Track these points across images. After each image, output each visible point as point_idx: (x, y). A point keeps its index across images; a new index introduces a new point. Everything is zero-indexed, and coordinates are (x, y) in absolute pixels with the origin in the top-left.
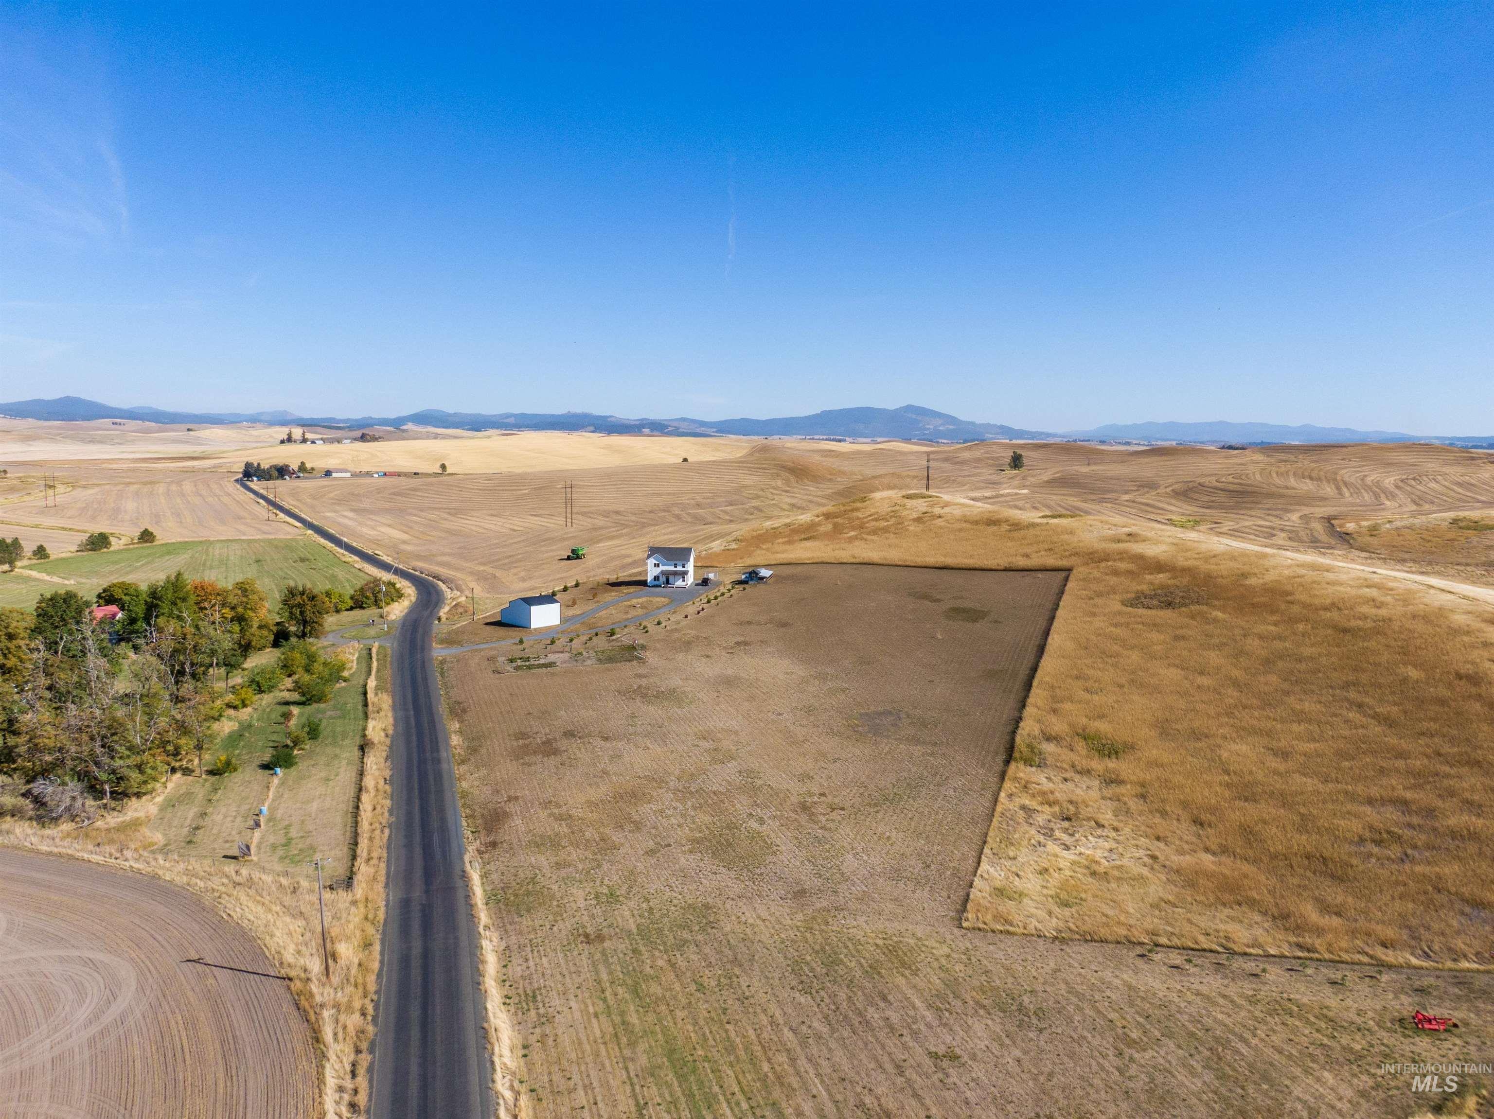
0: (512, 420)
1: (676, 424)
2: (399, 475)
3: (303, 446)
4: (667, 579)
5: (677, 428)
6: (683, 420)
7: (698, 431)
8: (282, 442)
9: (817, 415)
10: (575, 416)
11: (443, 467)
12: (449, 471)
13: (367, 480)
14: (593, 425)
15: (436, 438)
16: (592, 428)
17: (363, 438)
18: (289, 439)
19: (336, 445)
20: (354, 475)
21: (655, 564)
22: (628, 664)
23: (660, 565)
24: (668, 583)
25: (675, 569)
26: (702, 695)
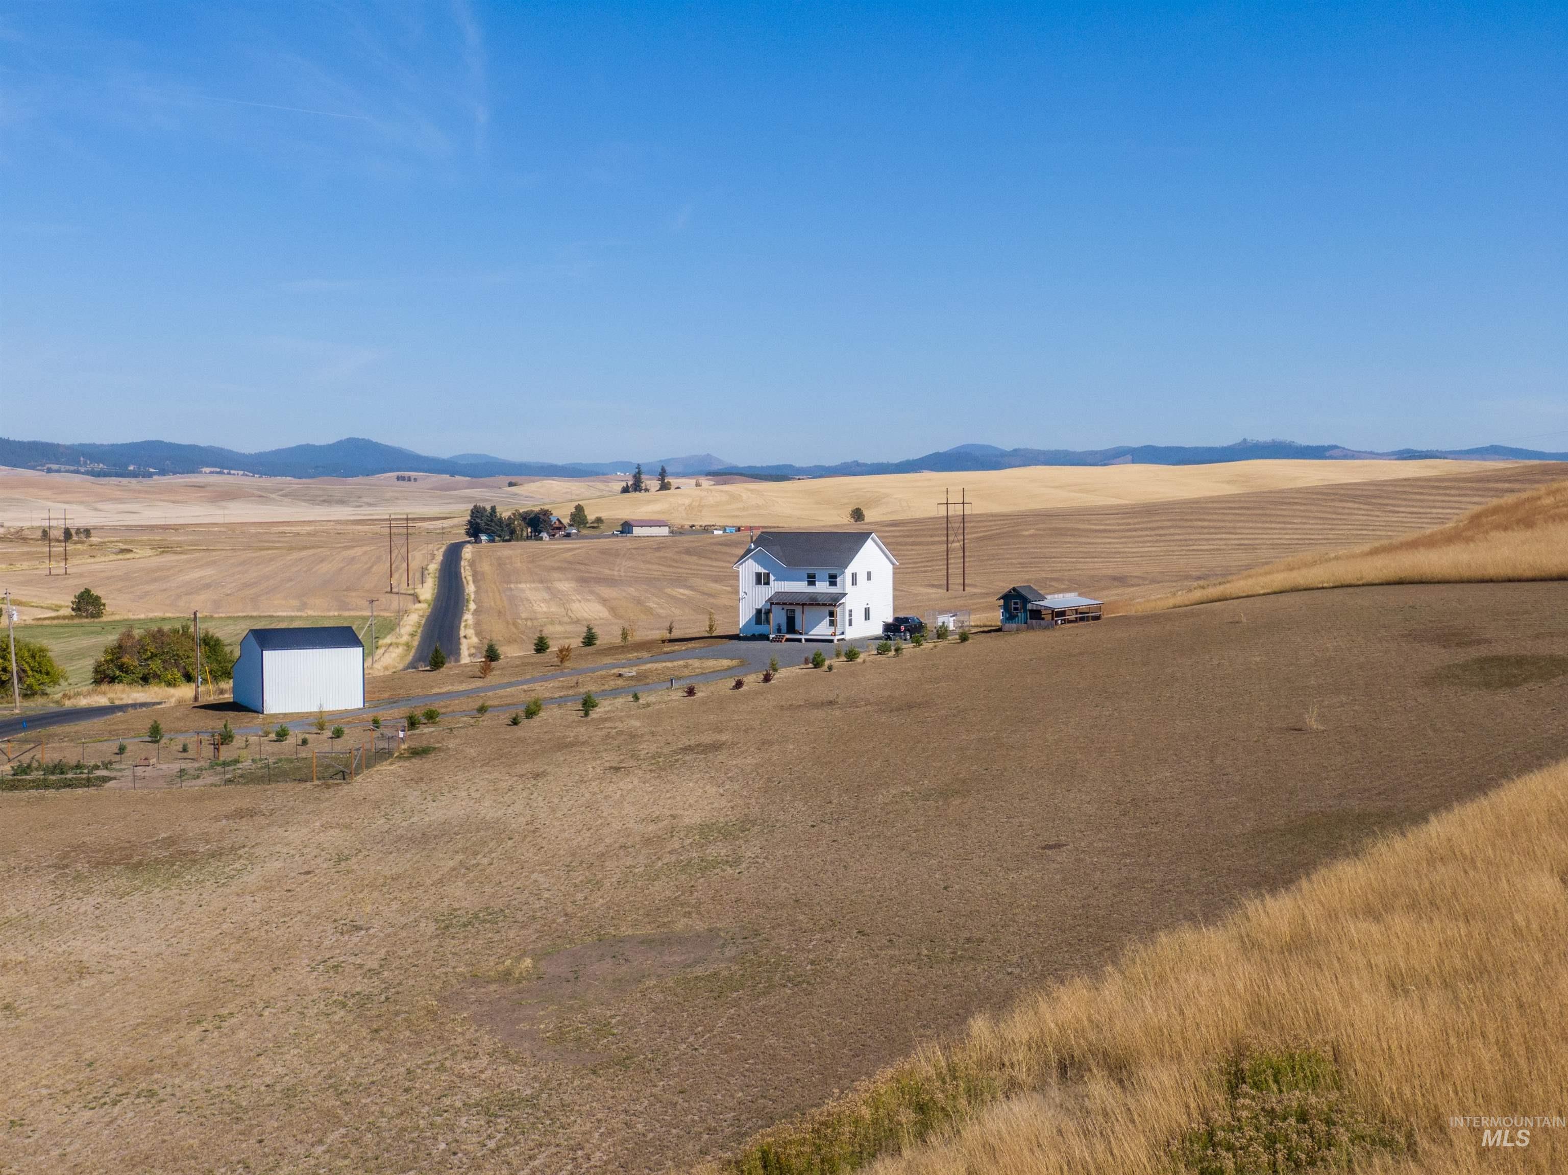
3: (662, 493)
8: (625, 490)
11: (858, 515)
13: (702, 537)
18: (637, 488)
20: (678, 531)
21: (758, 575)
22: (289, 785)
23: (772, 578)
24: (791, 628)
25: (811, 589)
26: (274, 866)
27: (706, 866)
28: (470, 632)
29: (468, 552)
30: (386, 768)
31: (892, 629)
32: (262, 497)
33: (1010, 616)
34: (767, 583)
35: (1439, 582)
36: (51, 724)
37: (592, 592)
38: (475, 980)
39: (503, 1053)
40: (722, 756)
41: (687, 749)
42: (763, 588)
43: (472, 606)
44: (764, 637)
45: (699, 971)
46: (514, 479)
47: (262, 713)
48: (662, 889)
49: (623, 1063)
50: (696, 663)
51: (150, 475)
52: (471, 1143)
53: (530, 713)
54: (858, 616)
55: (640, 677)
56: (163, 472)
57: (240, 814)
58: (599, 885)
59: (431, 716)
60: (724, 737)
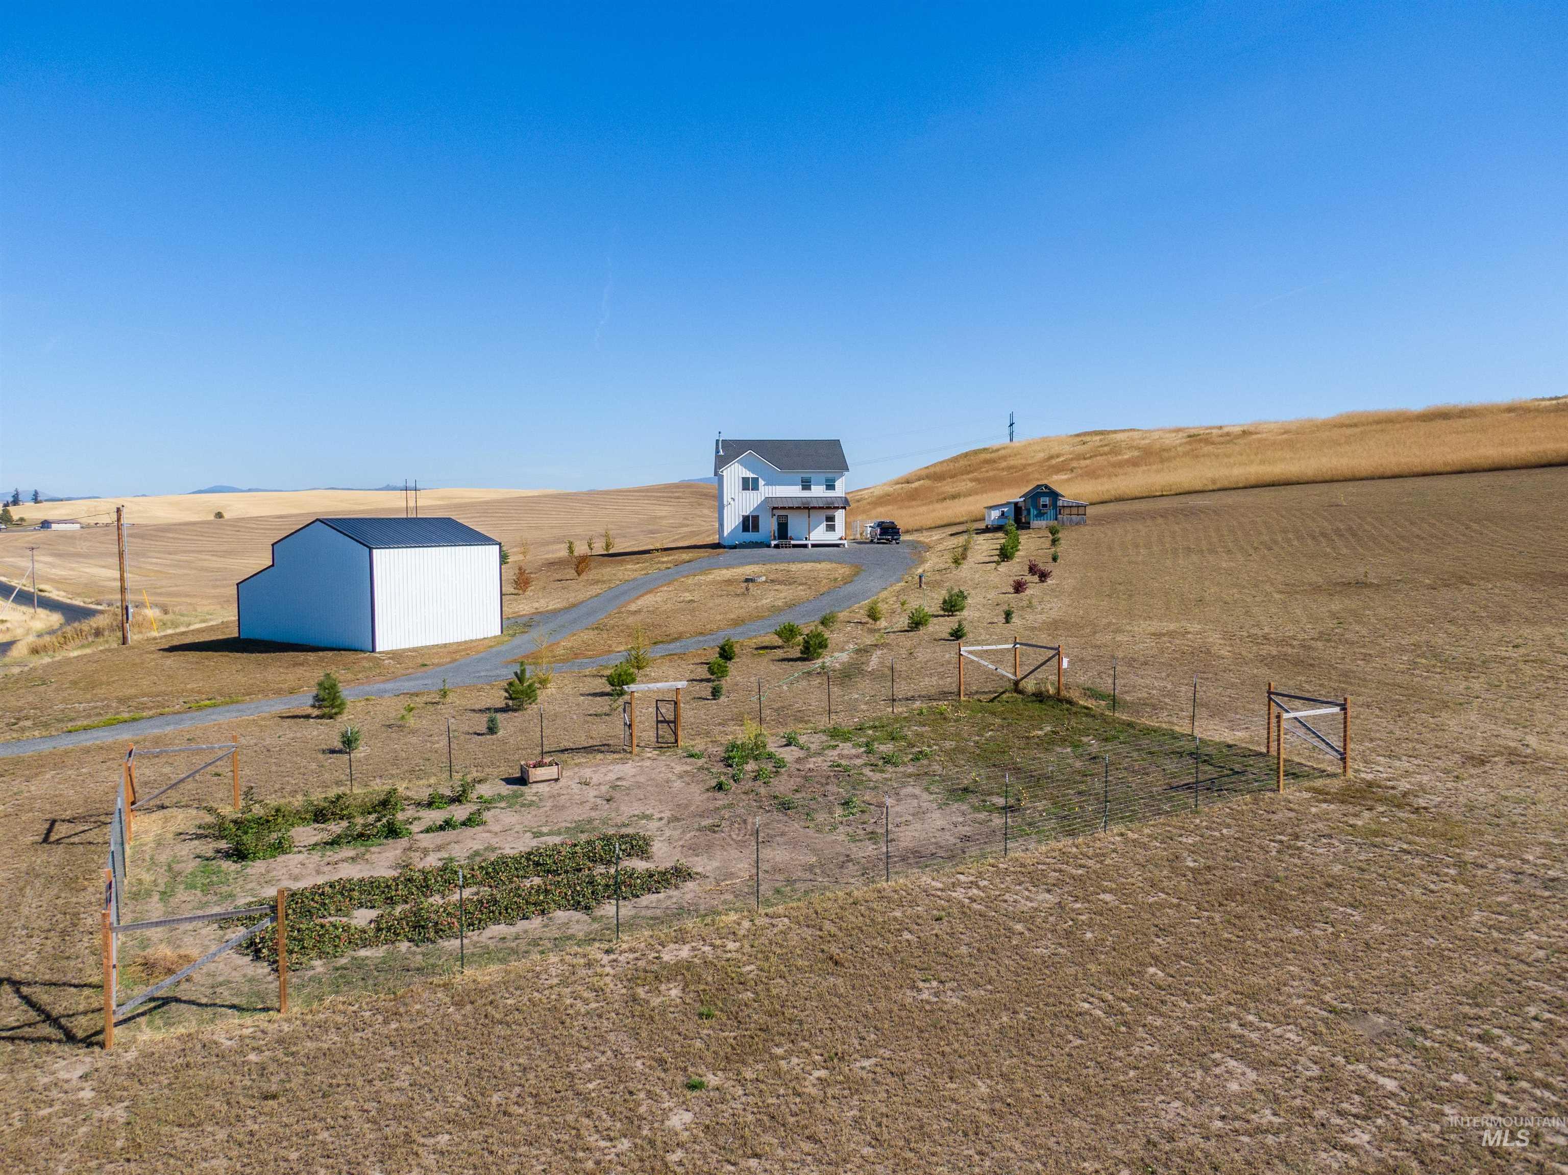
4: (781, 523)
11: (220, 516)
21: (745, 481)
23: (761, 482)
25: (806, 494)
34: (756, 488)
35: (1307, 483)
42: (750, 494)
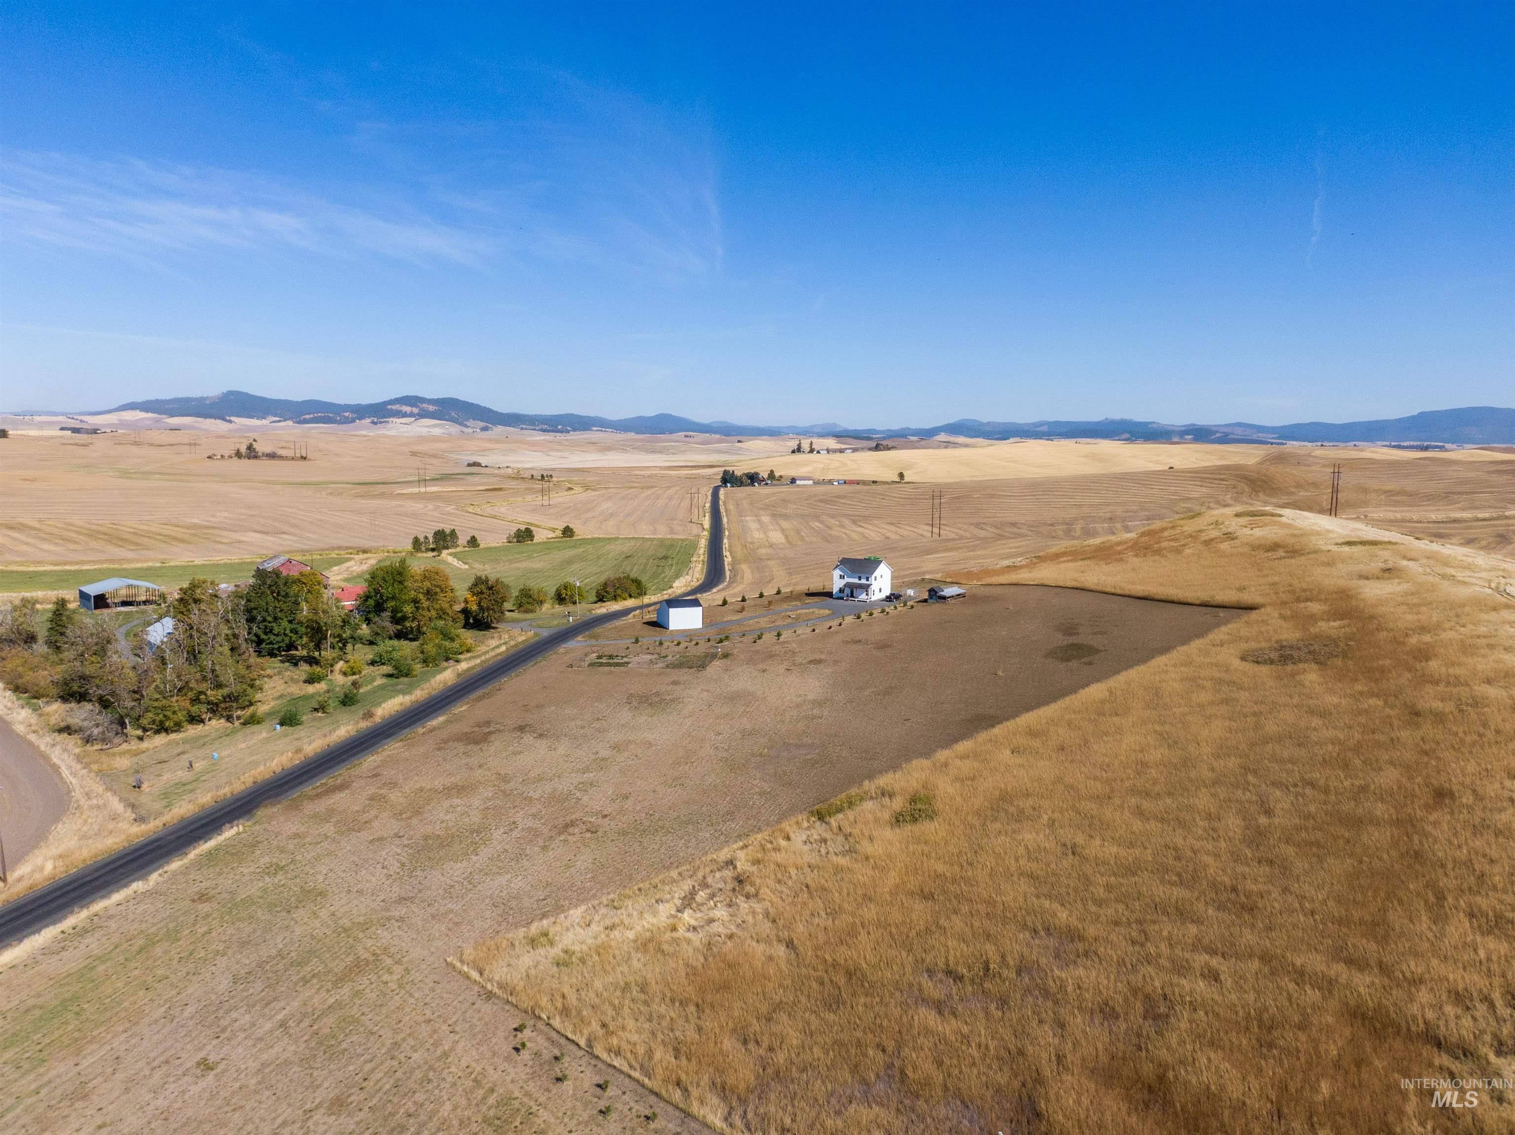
0: (1044, 429)
1: (1226, 430)
2: (858, 483)
3: (811, 455)
4: (851, 591)
5: (1227, 434)
6: (1239, 424)
7: (1255, 437)
8: (793, 452)
9: (1413, 417)
10: (1113, 422)
11: (901, 475)
12: (906, 479)
13: (828, 488)
14: (1130, 432)
15: (946, 447)
16: (1127, 436)
17: (877, 448)
18: (798, 450)
19: (838, 454)
20: (817, 483)
21: (841, 575)
22: (686, 670)
23: (845, 576)
24: (852, 596)
25: (860, 581)
26: (691, 707)
27: (814, 717)
28: (728, 554)
29: (722, 492)
30: (717, 663)
31: (889, 599)
32: (622, 448)
33: (931, 597)
34: (843, 578)
36: (593, 627)
37: (778, 524)
38: (753, 755)
39: (762, 779)
40: (821, 667)
41: (811, 662)
43: (727, 533)
44: (842, 598)
45: (809, 757)
46: (739, 438)
47: (667, 628)
48: (801, 726)
49: (790, 784)
50: (816, 611)
51: (568, 432)
52: (757, 803)
53: (760, 638)
54: (877, 591)
55: (797, 619)
56: (574, 430)
57: (675, 683)
58: (783, 722)
59: (727, 638)
60: (823, 657)
